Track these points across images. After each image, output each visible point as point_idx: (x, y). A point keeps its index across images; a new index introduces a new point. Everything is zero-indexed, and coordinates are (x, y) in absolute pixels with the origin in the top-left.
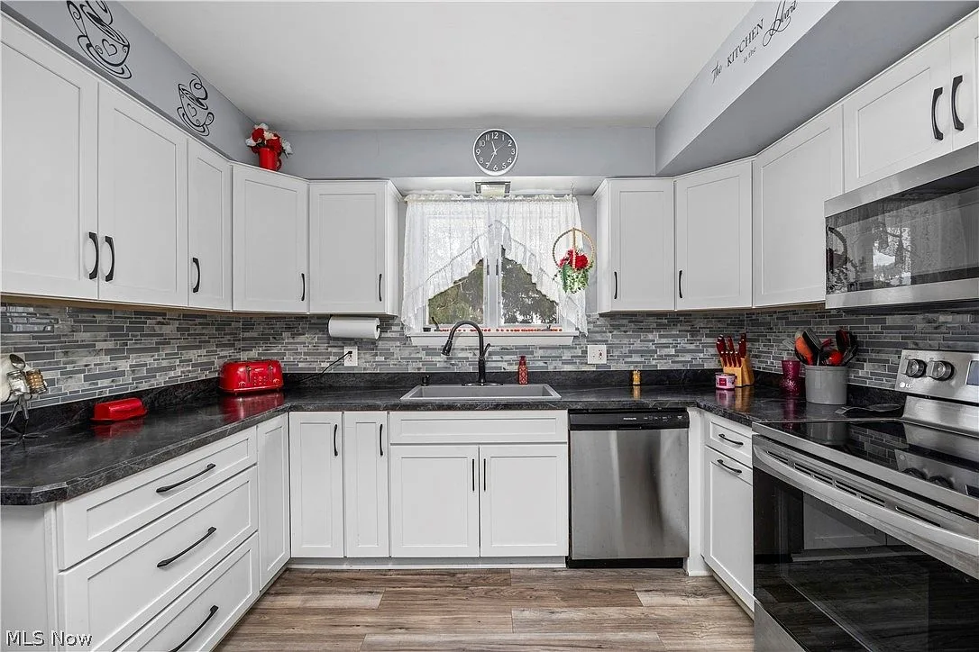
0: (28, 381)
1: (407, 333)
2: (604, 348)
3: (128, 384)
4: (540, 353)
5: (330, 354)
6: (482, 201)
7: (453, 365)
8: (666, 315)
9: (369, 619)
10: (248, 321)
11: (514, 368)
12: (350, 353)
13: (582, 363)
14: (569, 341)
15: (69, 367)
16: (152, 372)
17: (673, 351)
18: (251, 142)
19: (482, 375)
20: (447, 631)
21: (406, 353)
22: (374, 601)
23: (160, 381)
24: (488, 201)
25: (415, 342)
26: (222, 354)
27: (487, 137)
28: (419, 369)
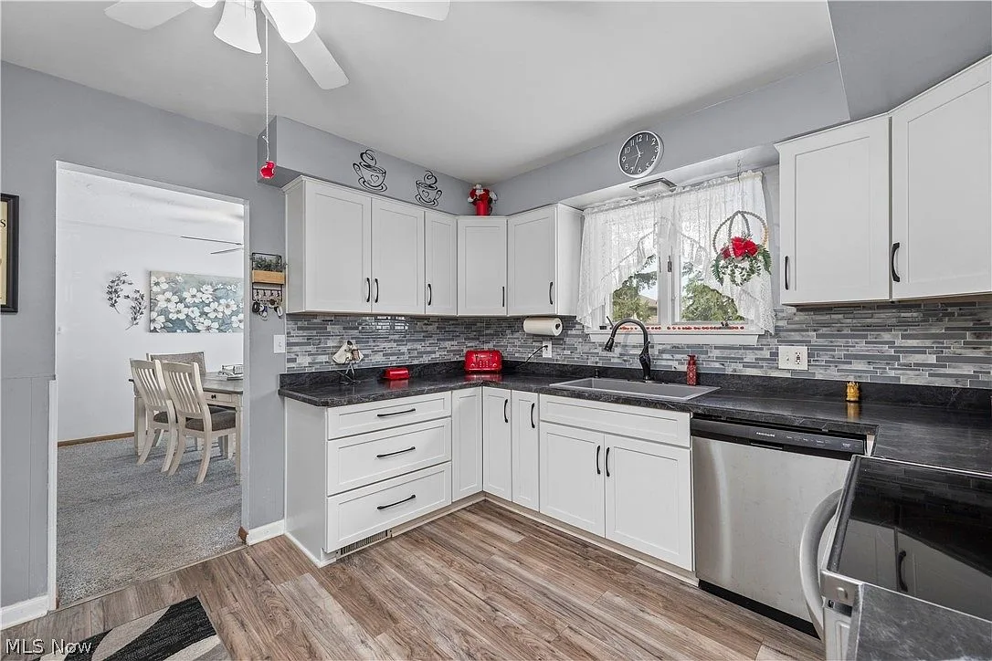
0: (352, 353)
1: (586, 331)
2: (803, 350)
3: (406, 360)
4: (717, 353)
5: (534, 347)
6: (648, 201)
7: (625, 361)
8: (920, 306)
9: (505, 547)
10: (488, 322)
11: (684, 368)
12: (546, 346)
13: (771, 368)
14: (753, 341)
15: (376, 349)
16: (421, 354)
17: (932, 359)
18: (471, 200)
19: (648, 371)
20: (544, 578)
21: (586, 348)
22: (516, 538)
23: (426, 360)
24: (653, 199)
25: (593, 338)
26: (469, 345)
27: (632, 143)
28: (597, 363)
